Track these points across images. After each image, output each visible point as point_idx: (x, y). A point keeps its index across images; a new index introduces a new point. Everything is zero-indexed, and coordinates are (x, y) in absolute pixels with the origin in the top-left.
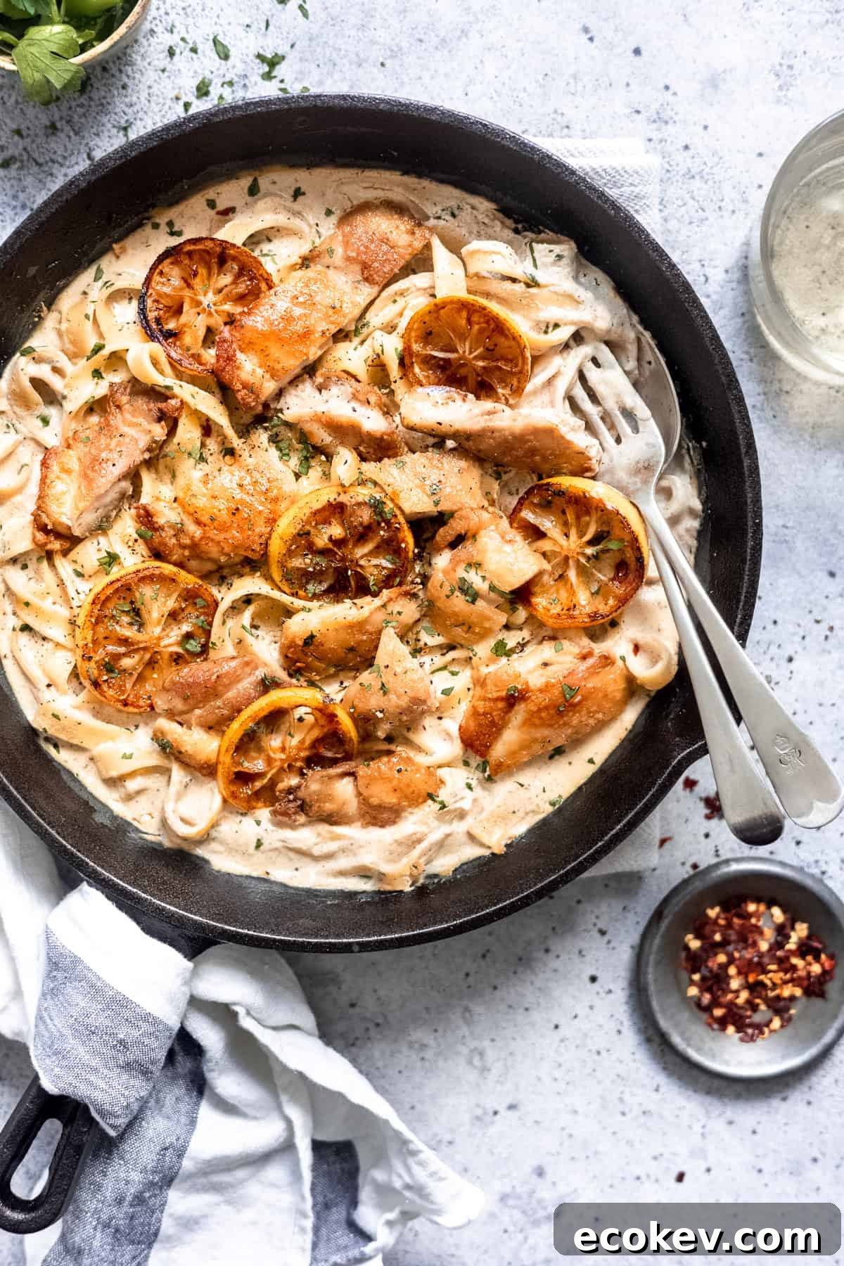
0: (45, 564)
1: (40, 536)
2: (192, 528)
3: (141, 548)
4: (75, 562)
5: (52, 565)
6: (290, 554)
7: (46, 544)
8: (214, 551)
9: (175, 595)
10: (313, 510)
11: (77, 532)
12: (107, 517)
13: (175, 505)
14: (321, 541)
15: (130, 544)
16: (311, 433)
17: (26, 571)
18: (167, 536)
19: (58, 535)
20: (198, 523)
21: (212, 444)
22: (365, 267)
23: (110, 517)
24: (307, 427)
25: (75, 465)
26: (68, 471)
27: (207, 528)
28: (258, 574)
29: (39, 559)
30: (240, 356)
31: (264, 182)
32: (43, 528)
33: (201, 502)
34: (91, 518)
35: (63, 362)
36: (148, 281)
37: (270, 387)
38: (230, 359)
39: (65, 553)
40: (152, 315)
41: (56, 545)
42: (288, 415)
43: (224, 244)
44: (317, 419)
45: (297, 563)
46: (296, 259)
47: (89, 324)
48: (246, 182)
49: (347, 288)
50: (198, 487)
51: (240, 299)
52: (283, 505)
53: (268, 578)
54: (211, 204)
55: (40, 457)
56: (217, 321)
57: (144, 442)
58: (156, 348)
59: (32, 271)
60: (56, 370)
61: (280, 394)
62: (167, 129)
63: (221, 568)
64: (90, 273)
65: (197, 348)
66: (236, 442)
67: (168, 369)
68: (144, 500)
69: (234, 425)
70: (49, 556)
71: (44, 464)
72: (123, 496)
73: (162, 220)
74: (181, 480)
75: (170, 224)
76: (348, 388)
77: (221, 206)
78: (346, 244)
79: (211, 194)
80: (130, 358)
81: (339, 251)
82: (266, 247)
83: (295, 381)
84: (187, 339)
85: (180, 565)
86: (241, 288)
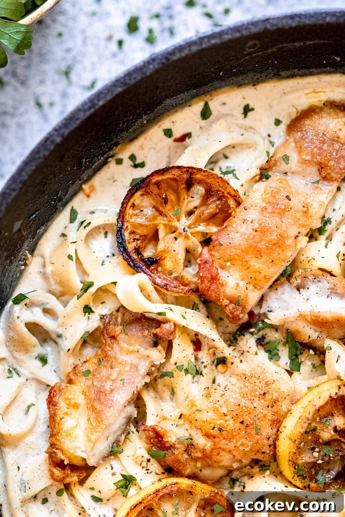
0: (65, 495)
1: (57, 472)
2: (201, 441)
3: (155, 466)
4: (92, 489)
5: (72, 496)
6: (299, 450)
7: (64, 478)
8: (226, 459)
9: (194, 507)
10: (317, 407)
11: (91, 462)
12: (117, 442)
13: (181, 421)
14: (327, 435)
15: (144, 464)
16: (298, 332)
17: (46, 505)
18: (179, 453)
19: (75, 468)
20: (207, 436)
21: (204, 356)
22: (321, 167)
23: (119, 441)
24: (293, 327)
25: (81, 399)
26: (76, 406)
27: (216, 440)
28: (268, 473)
29: (59, 493)
30: (223, 275)
31: (215, 104)
32: (60, 465)
33: (208, 416)
34: (103, 447)
35: (53, 303)
36: (121, 215)
37: (254, 297)
38: (214, 278)
39: (82, 482)
40: (131, 247)
41: (74, 478)
42: (274, 319)
43: (191, 171)
44: (302, 317)
45: (306, 458)
46: (255, 171)
47: (72, 264)
48: (198, 107)
49: (309, 189)
50: (201, 402)
51: (212, 218)
52: (284, 406)
53: (279, 474)
54: (168, 133)
55: (45, 395)
56: (195, 242)
57: (144, 367)
58: (142, 278)
59: (17, 225)
60: (47, 311)
61: (262, 300)
62: (129, 74)
63: (230, 472)
64: (64, 216)
65: (180, 270)
66: (227, 351)
67: (154, 295)
68: (151, 421)
69: (223, 334)
70: (67, 487)
71: (51, 402)
72: (129, 420)
73: (125, 155)
74: (180, 395)
75: (133, 158)
76: (326, 283)
77: (177, 133)
78: (300, 150)
79: (166, 123)
80: (118, 290)
81: (294, 157)
82: (224, 164)
83: (274, 285)
84: (168, 264)
85: (193, 477)
86: (212, 208)
